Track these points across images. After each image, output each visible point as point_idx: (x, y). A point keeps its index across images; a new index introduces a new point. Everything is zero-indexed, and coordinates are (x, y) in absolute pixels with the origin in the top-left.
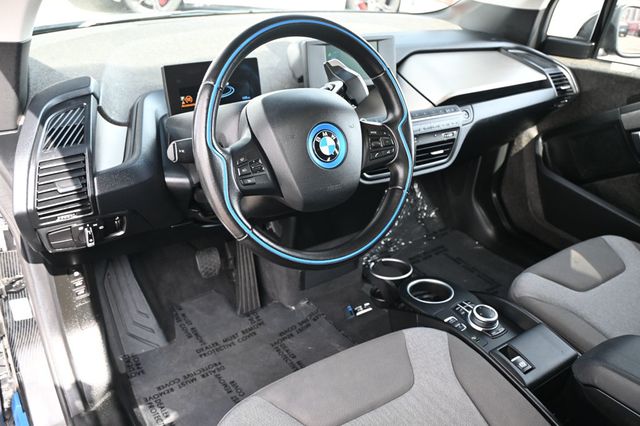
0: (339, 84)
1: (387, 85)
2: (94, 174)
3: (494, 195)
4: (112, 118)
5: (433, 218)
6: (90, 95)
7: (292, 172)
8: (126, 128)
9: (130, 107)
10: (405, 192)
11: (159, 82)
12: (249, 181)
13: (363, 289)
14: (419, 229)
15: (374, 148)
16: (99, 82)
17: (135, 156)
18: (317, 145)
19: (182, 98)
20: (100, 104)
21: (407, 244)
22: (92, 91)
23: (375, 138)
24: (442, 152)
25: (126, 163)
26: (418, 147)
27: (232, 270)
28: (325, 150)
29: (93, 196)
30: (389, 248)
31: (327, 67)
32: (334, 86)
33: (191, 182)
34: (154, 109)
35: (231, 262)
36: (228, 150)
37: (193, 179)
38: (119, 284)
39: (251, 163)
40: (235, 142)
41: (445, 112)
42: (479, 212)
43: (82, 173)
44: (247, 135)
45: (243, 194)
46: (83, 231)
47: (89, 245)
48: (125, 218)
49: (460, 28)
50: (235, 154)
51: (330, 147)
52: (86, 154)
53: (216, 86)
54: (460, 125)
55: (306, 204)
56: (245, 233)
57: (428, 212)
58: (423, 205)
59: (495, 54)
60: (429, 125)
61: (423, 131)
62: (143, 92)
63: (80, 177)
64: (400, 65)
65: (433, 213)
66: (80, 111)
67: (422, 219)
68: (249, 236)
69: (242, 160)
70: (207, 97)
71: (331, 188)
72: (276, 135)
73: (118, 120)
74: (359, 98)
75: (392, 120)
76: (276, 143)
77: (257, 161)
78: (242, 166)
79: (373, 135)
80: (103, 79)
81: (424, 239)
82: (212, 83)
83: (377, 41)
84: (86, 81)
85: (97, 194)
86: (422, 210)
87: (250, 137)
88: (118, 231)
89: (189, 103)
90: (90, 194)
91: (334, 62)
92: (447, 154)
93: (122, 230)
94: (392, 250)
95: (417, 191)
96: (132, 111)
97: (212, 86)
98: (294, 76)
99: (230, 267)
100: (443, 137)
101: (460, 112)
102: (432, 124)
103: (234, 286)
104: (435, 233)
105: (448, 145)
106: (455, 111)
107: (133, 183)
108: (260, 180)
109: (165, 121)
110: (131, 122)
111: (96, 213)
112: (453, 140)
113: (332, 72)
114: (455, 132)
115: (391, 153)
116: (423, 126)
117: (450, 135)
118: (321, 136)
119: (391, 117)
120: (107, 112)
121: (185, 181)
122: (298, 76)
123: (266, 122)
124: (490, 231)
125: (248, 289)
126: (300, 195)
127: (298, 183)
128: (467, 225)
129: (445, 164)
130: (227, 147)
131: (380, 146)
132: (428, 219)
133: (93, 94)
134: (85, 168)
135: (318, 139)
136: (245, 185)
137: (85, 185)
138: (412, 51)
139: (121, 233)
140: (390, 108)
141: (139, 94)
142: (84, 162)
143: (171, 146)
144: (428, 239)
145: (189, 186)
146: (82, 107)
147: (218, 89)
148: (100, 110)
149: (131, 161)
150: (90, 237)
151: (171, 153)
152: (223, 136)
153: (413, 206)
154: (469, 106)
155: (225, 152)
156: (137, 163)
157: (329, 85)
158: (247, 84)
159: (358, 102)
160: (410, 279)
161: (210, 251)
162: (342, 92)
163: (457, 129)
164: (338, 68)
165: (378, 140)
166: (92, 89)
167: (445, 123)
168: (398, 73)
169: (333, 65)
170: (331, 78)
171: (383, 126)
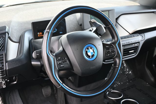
0: (95, 29)
1: (112, 29)
2: (6, 62)
3: (154, 65)
4: (13, 40)
5: (130, 74)
6: (6, 33)
7: (77, 62)
8: (18, 44)
9: (20, 36)
10: (119, 68)
11: (30, 27)
12: (62, 66)
13: (104, 101)
14: (125, 78)
15: (107, 52)
16: (9, 27)
17: (21, 55)
18: (87, 52)
19: (38, 33)
20: (9, 36)
21: (121, 84)
22: (7, 31)
23: (108, 49)
24: (133, 51)
25: (18, 57)
26: (124, 50)
27: (55, 94)
28: (89, 54)
29: (6, 70)
30: (114, 85)
31: (90, 22)
32: (93, 29)
33: (41, 63)
34: (28, 36)
35: (55, 91)
36: (54, 54)
37: (42, 63)
38: (14, 99)
39: (62, 59)
40: (57, 51)
41: (134, 37)
42: (148, 72)
43: (2, 61)
44: (61, 49)
45: (59, 70)
46: (2, 82)
47: (4, 87)
48: (17, 77)
49: (139, 5)
50: (57, 56)
51: (91, 53)
52: (4, 54)
53: (50, 32)
54: (140, 41)
55: (83, 73)
56: (60, 85)
57: (129, 72)
58: (126, 69)
59: (152, 14)
60: (128, 41)
61: (126, 44)
62: (25, 30)
63: (1, 63)
64: (117, 19)
65: (130, 72)
66: (2, 39)
67: (126, 74)
68: (61, 86)
69: (59, 58)
70: (47, 36)
71: (92, 68)
72: (72, 49)
73: (15, 41)
74: (102, 33)
75: (114, 42)
76: (72, 52)
77: (65, 58)
78: (59, 60)
79: (107, 48)
80: (11, 26)
81: (128, 82)
82: (49, 31)
83: (109, 11)
84: (5, 27)
85: (7, 69)
86: (126, 71)
87: (62, 49)
88: (14, 82)
89: (41, 35)
90: (5, 69)
91: (93, 20)
92: (135, 52)
93: (16, 81)
94: (115, 86)
95: (124, 64)
96: (20, 37)
97: (49, 32)
98: (78, 24)
99: (55, 93)
100: (133, 46)
101: (140, 36)
102: (129, 41)
103: (56, 100)
104: (131, 80)
105: (135, 49)
106: (138, 36)
107: (20, 65)
108: (66, 65)
109: (32, 41)
110: (20, 41)
111: (7, 75)
112: (137, 47)
113: (92, 24)
114: (138, 44)
115: (114, 54)
116: (126, 42)
117: (136, 45)
118: (88, 49)
119: (113, 41)
120: (12, 38)
121: (39, 63)
122: (80, 24)
123: (68, 44)
124: (152, 79)
125: (61, 101)
126: (80, 70)
127: (79, 66)
128: (143, 76)
129: (134, 56)
130: (54, 53)
131: (109, 52)
132: (128, 74)
133: (7, 32)
134: (3, 60)
135: (87, 50)
136: (60, 67)
137: (3, 66)
138: (121, 14)
139: (15, 82)
140: (113, 37)
141: (23, 31)
142: (3, 57)
143: (34, 53)
144: (129, 82)
145: (40, 65)
146: (3, 37)
147: (51, 33)
148: (9, 38)
149: (20, 56)
150: (4, 84)
151: (34, 55)
152: (52, 48)
153: (123, 69)
154: (143, 34)
155: (53, 55)
156: (22, 57)
157: (91, 29)
158: (62, 27)
159: (102, 35)
160: (122, 99)
161: (48, 87)
162: (96, 32)
163: (139, 42)
164: (94, 23)
165: (109, 49)
166: (7, 30)
167: (134, 40)
168: (116, 22)
169: (92, 21)
170: (92, 26)
171: (111, 44)
